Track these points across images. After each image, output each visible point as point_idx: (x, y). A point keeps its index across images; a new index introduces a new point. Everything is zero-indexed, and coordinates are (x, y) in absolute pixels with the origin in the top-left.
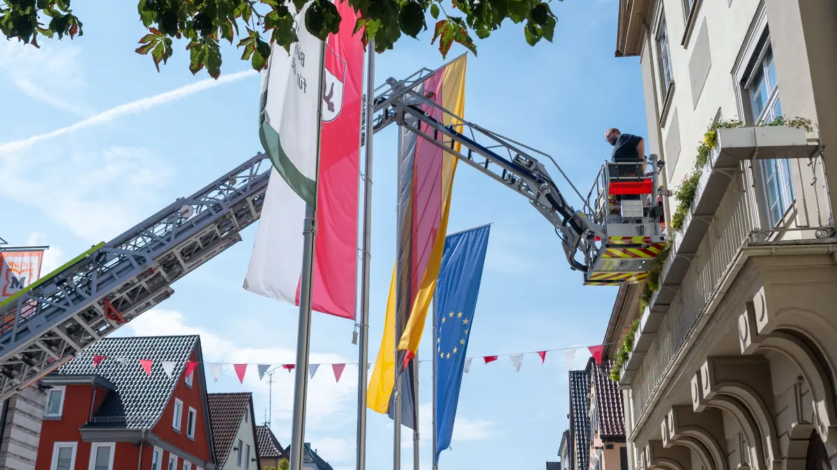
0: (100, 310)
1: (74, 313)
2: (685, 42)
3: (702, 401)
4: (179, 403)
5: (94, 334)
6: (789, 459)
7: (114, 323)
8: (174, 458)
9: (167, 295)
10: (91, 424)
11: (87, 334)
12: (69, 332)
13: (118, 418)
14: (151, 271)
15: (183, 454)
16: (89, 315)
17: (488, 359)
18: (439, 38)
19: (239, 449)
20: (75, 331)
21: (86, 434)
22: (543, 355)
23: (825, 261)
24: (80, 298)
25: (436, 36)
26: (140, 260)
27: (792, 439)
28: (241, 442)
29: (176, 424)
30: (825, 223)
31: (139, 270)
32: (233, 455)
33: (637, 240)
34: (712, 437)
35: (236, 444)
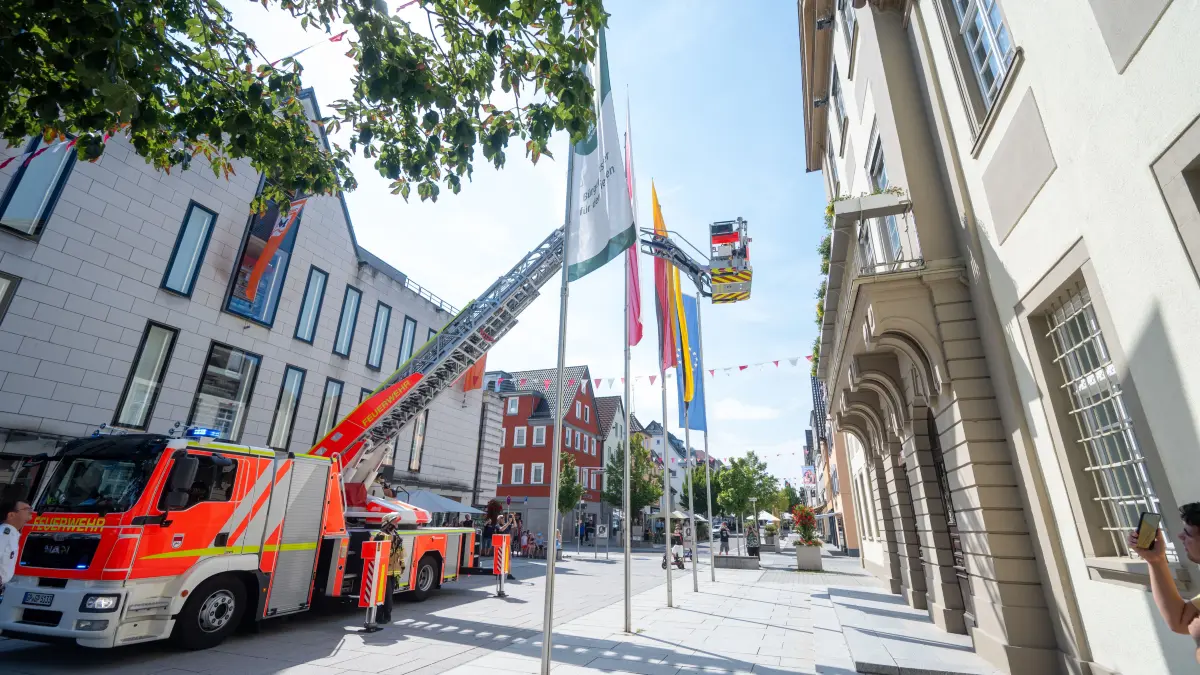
0: (479, 335)
1: (466, 339)
2: (850, 77)
3: (855, 385)
4: (579, 403)
5: (481, 351)
6: (915, 420)
7: (490, 342)
8: (578, 433)
9: (515, 323)
10: (533, 417)
11: (476, 350)
12: (466, 350)
13: (545, 413)
14: (501, 309)
15: (575, 428)
16: (474, 339)
17: (742, 368)
18: (531, 153)
19: (615, 428)
20: (469, 350)
21: (531, 422)
22: (776, 363)
23: (916, 283)
24: (467, 330)
25: (528, 151)
26: (494, 304)
27: (915, 407)
28: (616, 424)
29: (578, 415)
30: (917, 256)
31: (495, 309)
32: (612, 431)
33: (729, 270)
34: (873, 409)
35: (614, 425)
